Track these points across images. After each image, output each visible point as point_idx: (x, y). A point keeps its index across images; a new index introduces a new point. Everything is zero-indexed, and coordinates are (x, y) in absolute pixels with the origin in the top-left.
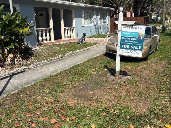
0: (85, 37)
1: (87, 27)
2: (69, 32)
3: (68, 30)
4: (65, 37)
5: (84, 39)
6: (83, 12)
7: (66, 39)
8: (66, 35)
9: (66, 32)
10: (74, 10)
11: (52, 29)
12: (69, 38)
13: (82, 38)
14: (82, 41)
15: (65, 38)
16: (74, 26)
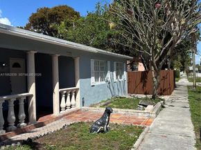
0: (109, 116)
1: (99, 86)
2: (68, 97)
3: (66, 94)
4: (60, 108)
5: (107, 120)
6: (92, 62)
7: (63, 112)
8: (63, 104)
9: (63, 99)
10: (79, 58)
11: (32, 96)
12: (68, 110)
13: (103, 117)
14: (103, 124)
15: (60, 110)
16: (78, 86)
